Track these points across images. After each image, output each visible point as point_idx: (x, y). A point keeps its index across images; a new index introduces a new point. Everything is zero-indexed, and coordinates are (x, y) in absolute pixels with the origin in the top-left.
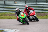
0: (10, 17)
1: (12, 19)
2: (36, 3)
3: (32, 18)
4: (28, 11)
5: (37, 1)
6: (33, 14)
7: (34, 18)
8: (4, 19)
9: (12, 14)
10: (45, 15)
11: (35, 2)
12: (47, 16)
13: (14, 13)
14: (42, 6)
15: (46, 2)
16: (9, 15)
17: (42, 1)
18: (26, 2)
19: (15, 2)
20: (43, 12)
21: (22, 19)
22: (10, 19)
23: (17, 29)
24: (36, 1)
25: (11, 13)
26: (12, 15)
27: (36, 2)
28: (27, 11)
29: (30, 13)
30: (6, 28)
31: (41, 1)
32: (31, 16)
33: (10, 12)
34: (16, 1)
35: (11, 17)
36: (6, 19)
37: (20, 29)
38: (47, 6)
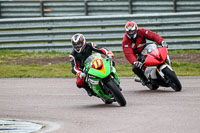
0: (23, 68)
1: (29, 79)
2: (132, 12)
3: (154, 77)
4: (140, 46)
5: (134, 4)
6: (156, 58)
7: (162, 74)
9: (32, 57)
11: (127, 8)
12: (178, 66)
13: (40, 53)
14: (157, 25)
15: (172, 8)
16: (19, 62)
17: (158, 3)
18: (89, 9)
19: (44, 7)
21: (96, 82)
22: (23, 80)
23: (53, 119)
24: (131, 3)
25: (28, 54)
27: (132, 6)
28: (133, 45)
30: (7, 116)
31: (150, 3)
32: (148, 69)
33: (22, 51)
34: (49, 4)
35: (25, 71)
36: (6, 80)
38: (176, 24)
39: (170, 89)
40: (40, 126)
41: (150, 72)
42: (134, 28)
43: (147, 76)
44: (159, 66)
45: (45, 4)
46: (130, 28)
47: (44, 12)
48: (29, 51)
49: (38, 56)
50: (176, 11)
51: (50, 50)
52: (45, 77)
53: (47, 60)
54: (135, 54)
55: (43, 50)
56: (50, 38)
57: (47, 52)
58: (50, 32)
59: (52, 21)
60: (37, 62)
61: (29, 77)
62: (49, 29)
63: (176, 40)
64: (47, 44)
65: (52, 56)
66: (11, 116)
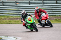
2: (43, 4)
6: (45, 18)
8: (2, 24)
10: (54, 19)
12: (57, 20)
13: (15, 16)
14: (51, 8)
16: (9, 19)
17: (51, 1)
20: (52, 15)
22: (10, 24)
23: (19, 36)
25: (11, 17)
26: (12, 19)
28: (38, 14)
29: (41, 16)
30: (5, 35)
35: (11, 22)
37: (22, 36)
38: (57, 8)
39: (49, 27)
40: (15, 38)
41: (43, 22)
42: (38, 9)
43: (42, 23)
44: (46, 20)
45: (17, 2)
46: (37, 9)
47: (16, 4)
48: (12, 16)
49: (15, 17)
50: (57, 4)
51: (18, 16)
52: (17, 23)
53: (17, 19)
54: (38, 16)
55: (16, 16)
56: (18, 12)
57: (17, 16)
58: (18, 10)
59: (19, 7)
60: (14, 19)
61: (12, 23)
62: (18, 9)
63: (57, 12)
64: (17, 14)
65: (19, 17)
66: (6, 35)
